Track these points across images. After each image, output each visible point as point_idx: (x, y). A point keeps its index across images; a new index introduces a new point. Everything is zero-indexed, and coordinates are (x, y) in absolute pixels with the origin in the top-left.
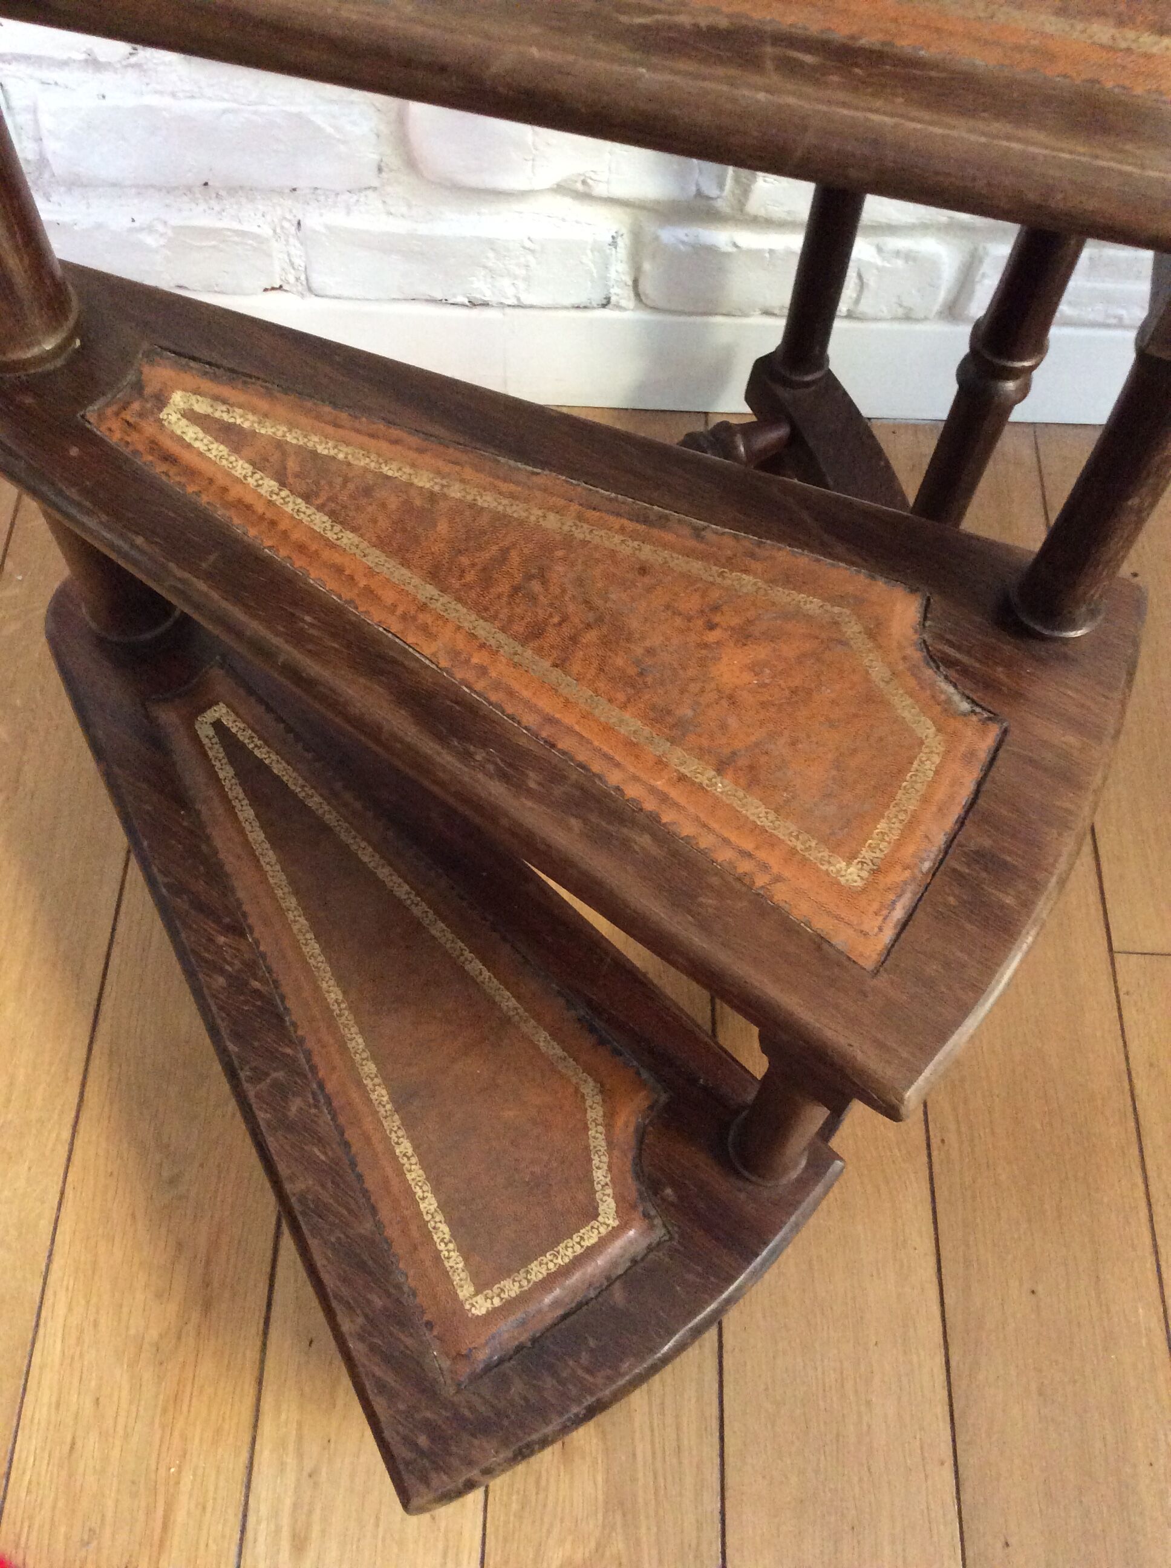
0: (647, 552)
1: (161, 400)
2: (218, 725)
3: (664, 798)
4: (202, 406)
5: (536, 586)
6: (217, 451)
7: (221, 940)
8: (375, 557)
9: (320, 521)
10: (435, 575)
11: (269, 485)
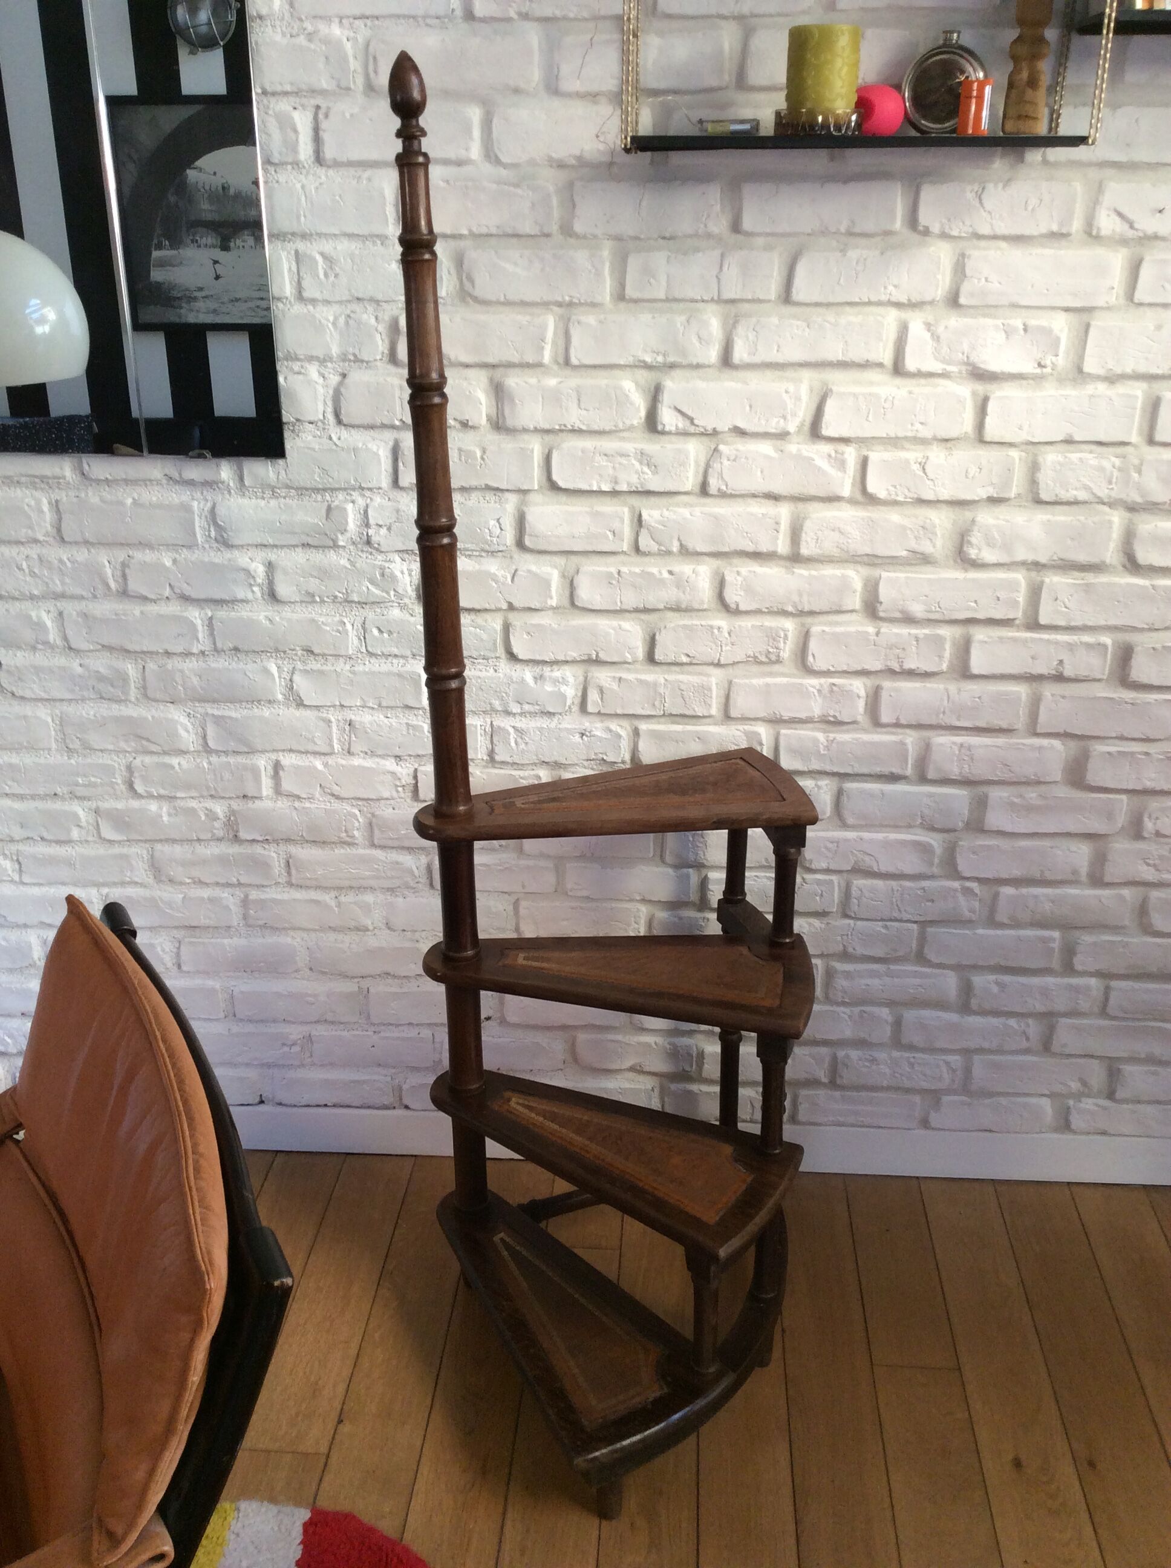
0: (652, 1135)
1: (509, 1100)
2: (502, 1239)
3: (655, 1188)
4: (521, 1101)
5: (619, 1142)
6: (526, 1111)
7: (505, 1303)
8: (572, 1135)
9: (556, 1127)
10: (590, 1139)
11: (541, 1119)
